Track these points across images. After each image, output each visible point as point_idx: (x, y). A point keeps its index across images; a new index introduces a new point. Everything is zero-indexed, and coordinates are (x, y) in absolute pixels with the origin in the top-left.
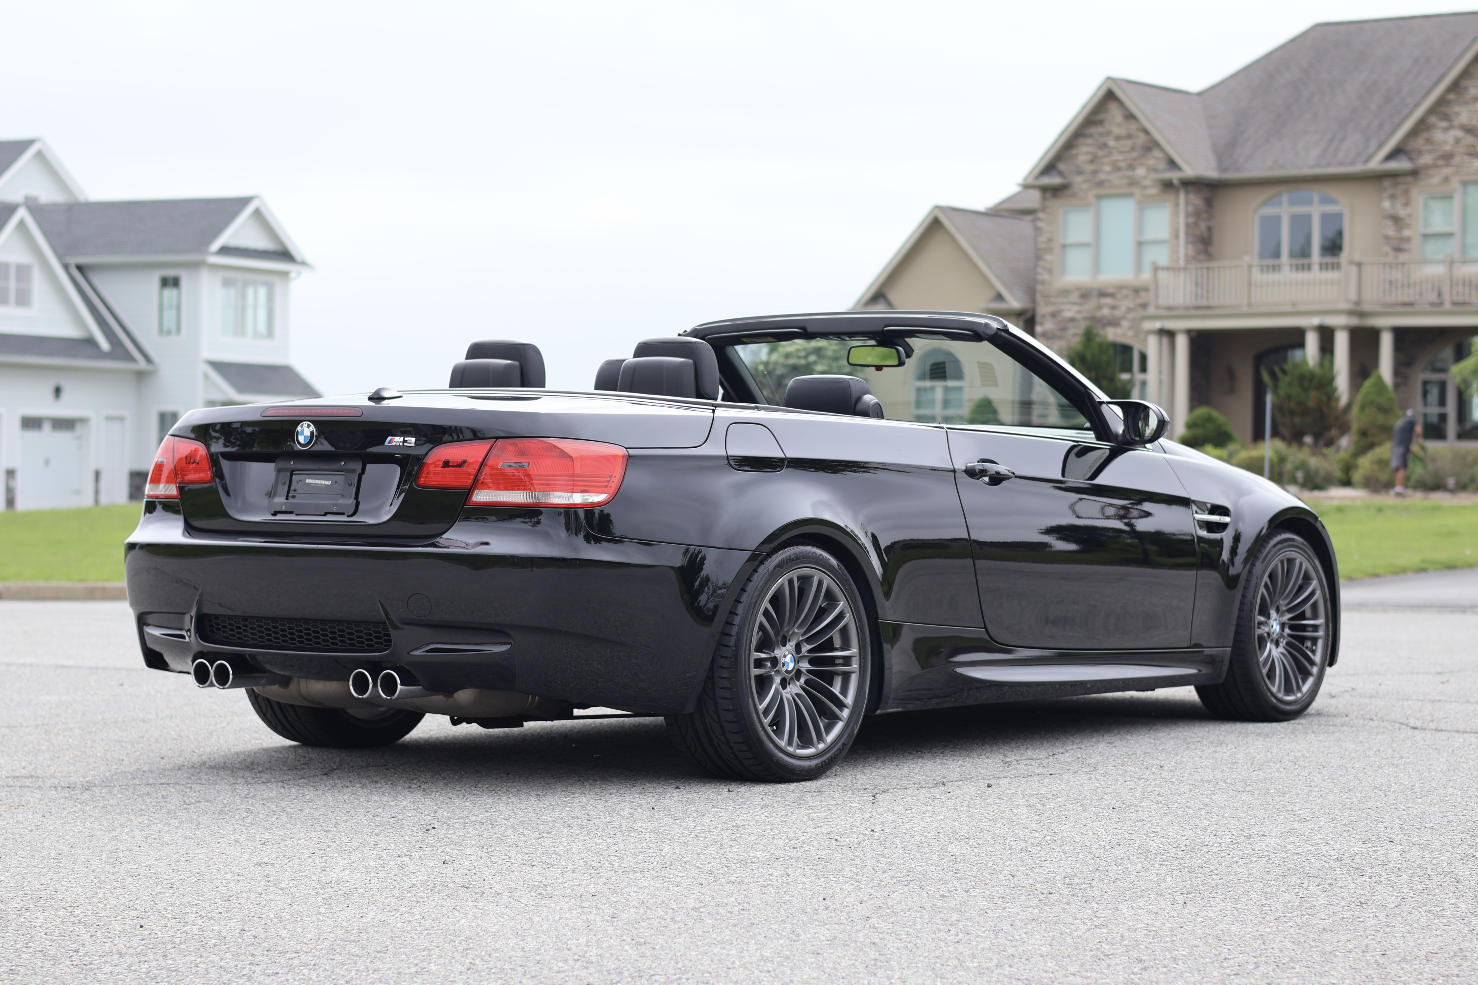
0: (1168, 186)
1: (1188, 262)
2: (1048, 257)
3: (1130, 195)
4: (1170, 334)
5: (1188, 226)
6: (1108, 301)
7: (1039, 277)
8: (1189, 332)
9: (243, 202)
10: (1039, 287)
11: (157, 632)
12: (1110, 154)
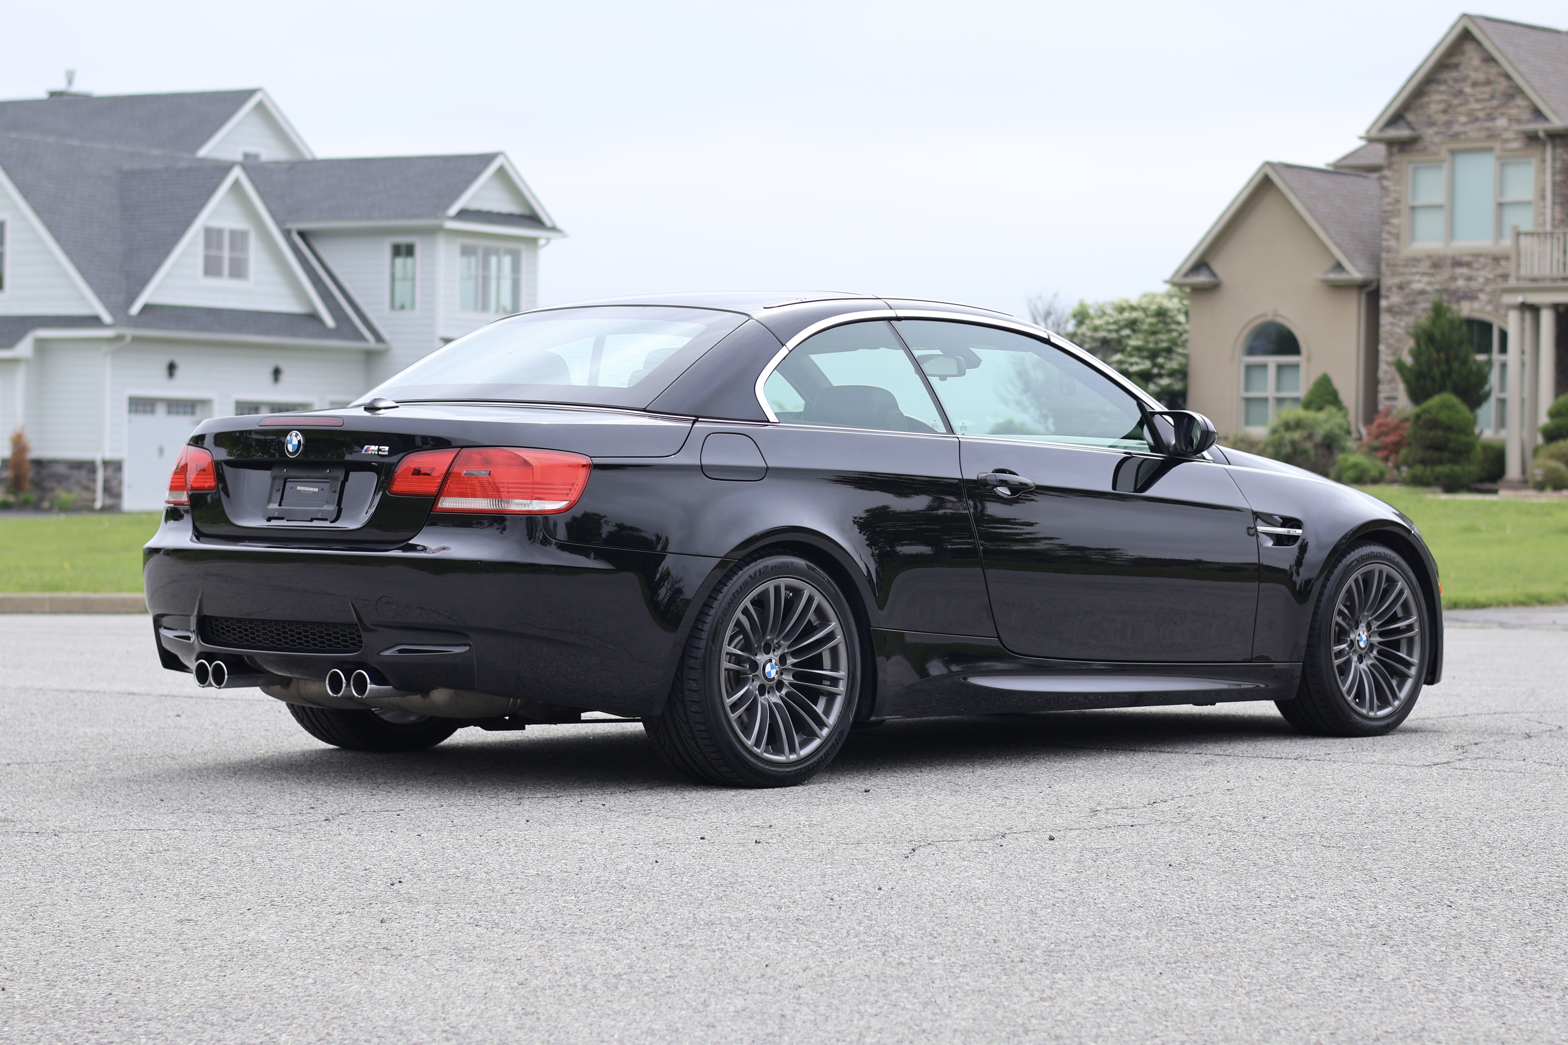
0: (1532, 138)
1: (1554, 226)
2: (1395, 221)
3: (1490, 150)
4: (1534, 310)
5: (1554, 184)
6: (1464, 271)
7: (1385, 244)
8: (1555, 307)
9: (486, 159)
10: (1384, 255)
11: (170, 634)
12: (1466, 103)
